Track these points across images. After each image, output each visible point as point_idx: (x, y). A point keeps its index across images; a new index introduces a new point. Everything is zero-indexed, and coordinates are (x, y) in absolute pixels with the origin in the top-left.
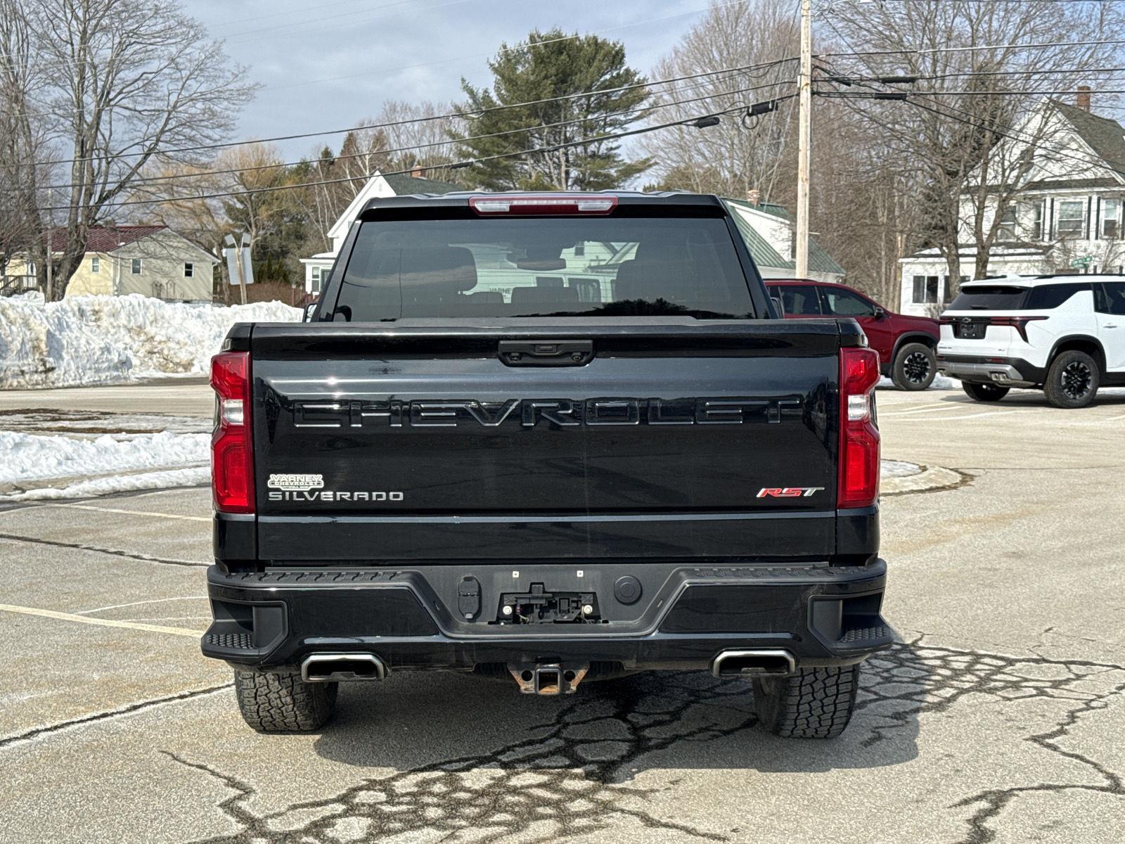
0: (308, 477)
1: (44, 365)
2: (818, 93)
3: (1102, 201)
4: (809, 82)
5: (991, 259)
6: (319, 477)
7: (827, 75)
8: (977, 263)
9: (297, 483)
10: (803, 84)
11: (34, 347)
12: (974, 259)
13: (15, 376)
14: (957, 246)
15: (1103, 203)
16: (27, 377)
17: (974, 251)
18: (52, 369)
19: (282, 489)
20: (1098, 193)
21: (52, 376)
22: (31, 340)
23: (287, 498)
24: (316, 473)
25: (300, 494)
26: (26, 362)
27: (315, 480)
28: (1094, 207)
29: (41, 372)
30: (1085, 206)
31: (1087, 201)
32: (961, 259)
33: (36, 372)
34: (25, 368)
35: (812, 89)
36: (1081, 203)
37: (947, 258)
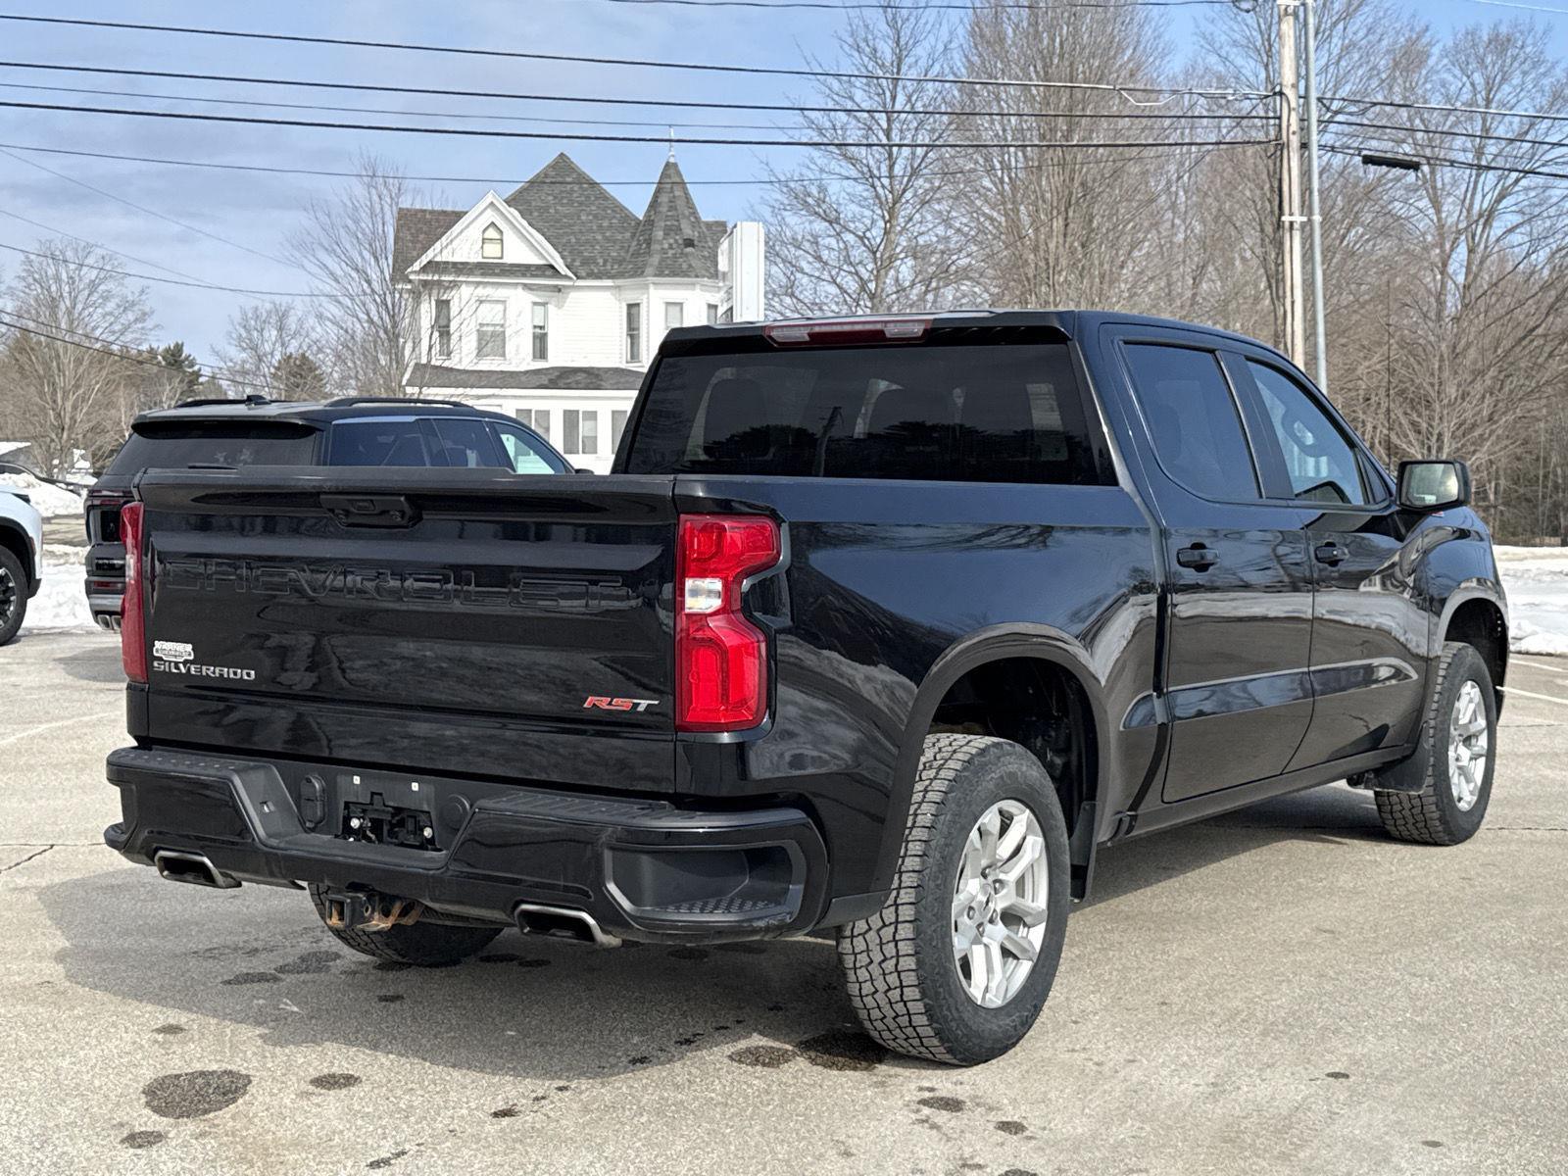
6: (190, 648)
19: (164, 658)
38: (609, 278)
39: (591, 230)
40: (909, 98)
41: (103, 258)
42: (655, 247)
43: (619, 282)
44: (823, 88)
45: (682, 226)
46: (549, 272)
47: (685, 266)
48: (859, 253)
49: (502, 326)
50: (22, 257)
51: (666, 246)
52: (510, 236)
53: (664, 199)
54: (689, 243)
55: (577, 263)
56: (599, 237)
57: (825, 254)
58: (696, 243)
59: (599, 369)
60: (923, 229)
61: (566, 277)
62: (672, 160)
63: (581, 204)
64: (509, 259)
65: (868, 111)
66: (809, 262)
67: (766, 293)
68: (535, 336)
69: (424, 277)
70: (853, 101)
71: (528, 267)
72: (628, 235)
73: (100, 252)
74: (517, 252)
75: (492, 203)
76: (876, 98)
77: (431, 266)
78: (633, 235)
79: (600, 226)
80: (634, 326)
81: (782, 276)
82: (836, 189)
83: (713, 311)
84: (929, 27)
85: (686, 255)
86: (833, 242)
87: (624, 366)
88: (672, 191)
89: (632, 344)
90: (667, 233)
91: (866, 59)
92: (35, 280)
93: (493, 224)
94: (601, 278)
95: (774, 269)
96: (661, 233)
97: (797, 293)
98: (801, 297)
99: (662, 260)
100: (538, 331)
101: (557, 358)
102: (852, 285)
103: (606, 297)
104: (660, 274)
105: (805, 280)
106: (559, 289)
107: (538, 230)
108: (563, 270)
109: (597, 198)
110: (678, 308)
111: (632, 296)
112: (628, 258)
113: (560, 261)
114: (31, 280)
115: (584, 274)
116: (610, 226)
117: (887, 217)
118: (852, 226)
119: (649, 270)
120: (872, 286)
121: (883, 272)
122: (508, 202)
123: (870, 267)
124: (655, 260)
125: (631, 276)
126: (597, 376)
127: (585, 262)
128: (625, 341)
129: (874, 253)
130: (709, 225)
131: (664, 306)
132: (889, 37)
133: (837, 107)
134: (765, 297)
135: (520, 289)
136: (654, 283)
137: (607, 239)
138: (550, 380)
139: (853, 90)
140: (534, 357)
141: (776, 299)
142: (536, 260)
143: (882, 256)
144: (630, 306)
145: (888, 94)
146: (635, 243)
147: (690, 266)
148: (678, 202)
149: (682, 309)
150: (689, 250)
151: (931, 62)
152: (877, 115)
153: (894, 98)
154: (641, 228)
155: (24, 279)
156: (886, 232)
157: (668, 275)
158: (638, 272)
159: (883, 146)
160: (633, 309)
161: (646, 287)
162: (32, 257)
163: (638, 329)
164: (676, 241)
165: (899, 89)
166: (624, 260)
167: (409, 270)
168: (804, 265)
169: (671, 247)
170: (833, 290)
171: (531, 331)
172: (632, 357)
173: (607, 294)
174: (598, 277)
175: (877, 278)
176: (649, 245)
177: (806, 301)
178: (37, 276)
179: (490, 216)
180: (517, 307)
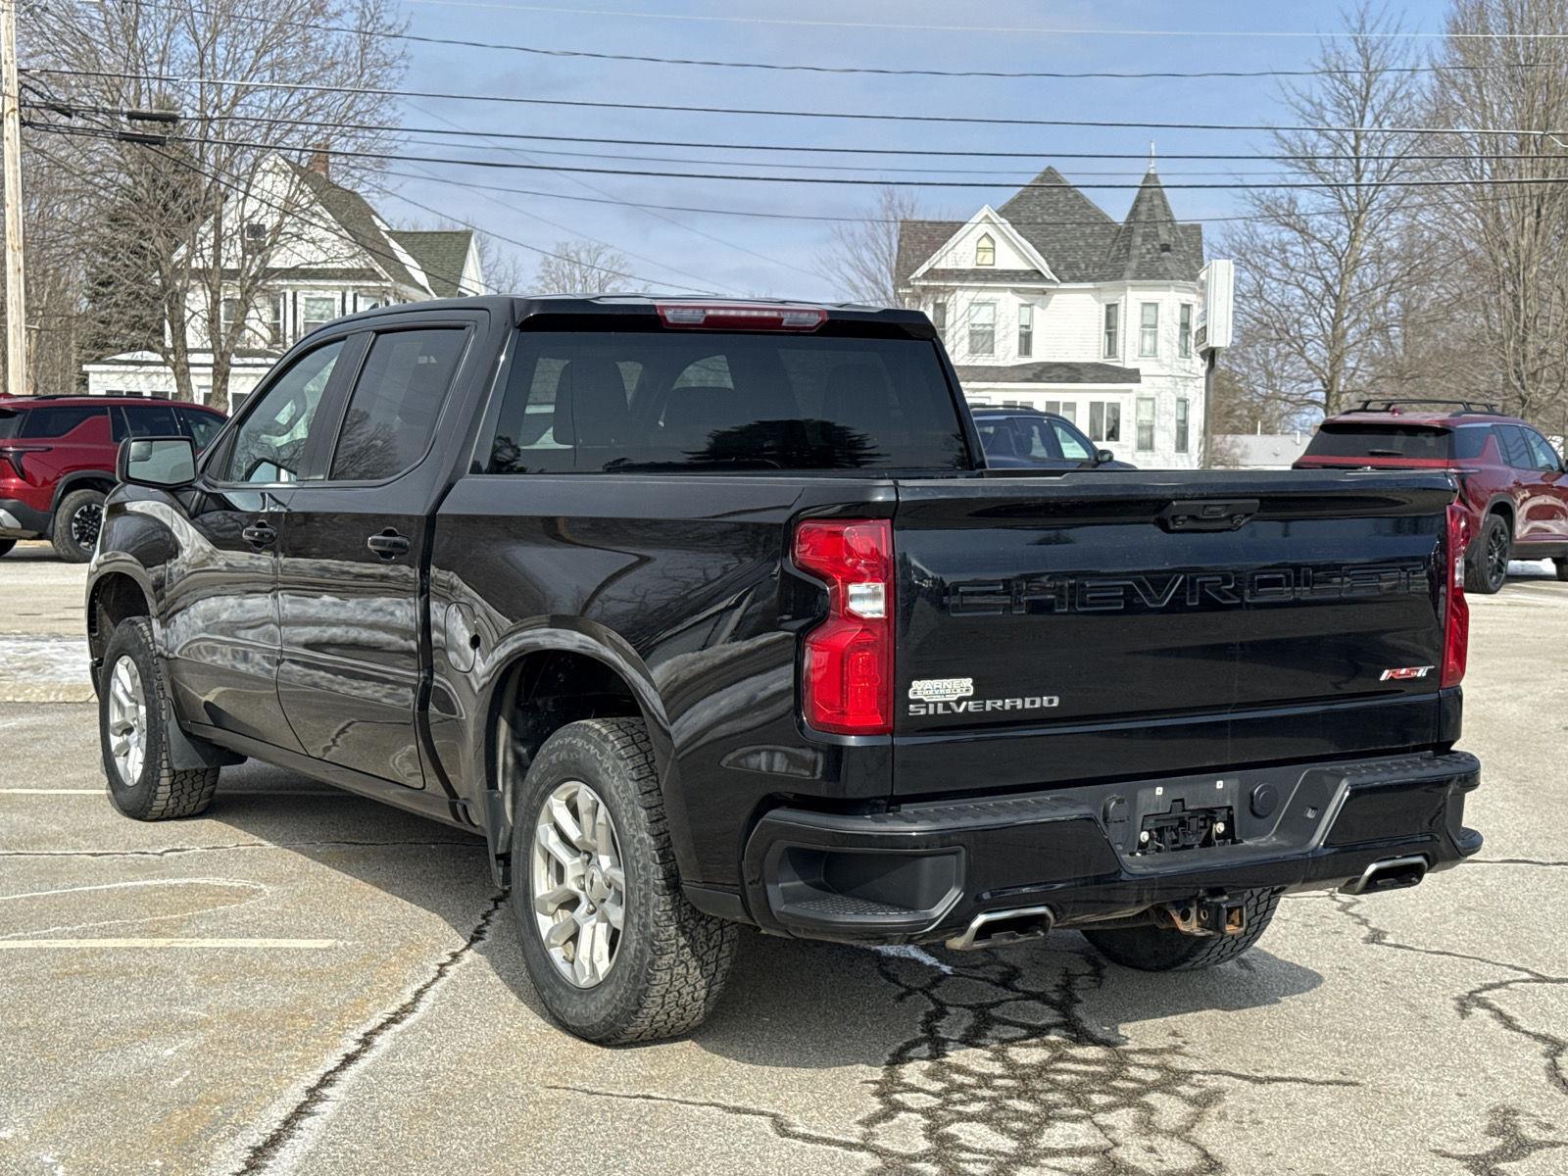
0: (956, 682)
2: (30, 124)
3: (358, 298)
4: (17, 107)
5: (233, 370)
6: (968, 682)
7: (37, 99)
8: (215, 375)
9: (942, 691)
10: (7, 109)
12: (210, 370)
14: (187, 351)
15: (360, 304)
17: (209, 359)
19: (926, 700)
20: (354, 287)
23: (931, 712)
24: (965, 676)
25: (946, 705)
27: (964, 686)
28: (349, 305)
30: (338, 304)
31: (340, 297)
32: (192, 370)
35: (21, 118)
36: (332, 300)
37: (174, 368)
38: (1090, 281)
39: (1075, 238)
40: (1376, 119)
41: (612, 258)
42: (1134, 252)
43: (1099, 284)
44: (1296, 110)
45: (1160, 233)
46: (1036, 277)
47: (1161, 270)
48: (1325, 259)
49: (992, 325)
50: (540, 257)
51: (1144, 251)
52: (1000, 243)
53: (1143, 208)
54: (1166, 248)
55: (1061, 268)
56: (1081, 243)
57: (1292, 262)
58: (1172, 248)
59: (1077, 364)
60: (1387, 236)
61: (1051, 281)
62: (1152, 172)
63: (1066, 213)
64: (1000, 266)
65: (1337, 130)
66: (1278, 269)
67: (1235, 296)
68: (1021, 335)
69: (925, 283)
70: (1324, 121)
71: (1017, 272)
72: (1109, 241)
73: (610, 252)
74: (1008, 259)
75: (987, 217)
76: (1345, 119)
77: (932, 274)
78: (1114, 241)
79: (1083, 234)
80: (1113, 324)
81: (1252, 281)
82: (1306, 200)
83: (1186, 310)
84: (1396, 54)
85: (1163, 259)
86: (1299, 249)
87: (1101, 360)
88: (1151, 200)
89: (1110, 340)
90: (1146, 237)
91: (1337, 83)
92: (552, 279)
93: (986, 235)
94: (1082, 281)
95: (1245, 275)
96: (1140, 239)
97: (1265, 296)
98: (1269, 299)
99: (1140, 264)
100: (1024, 330)
101: (1040, 354)
102: (1317, 287)
103: (1086, 300)
104: (1138, 277)
105: (1274, 284)
106: (1044, 292)
107: (1027, 238)
108: (1048, 274)
109: (1081, 208)
110: (1154, 308)
111: (1109, 298)
112: (1109, 263)
113: (1046, 266)
114: (548, 279)
115: (1067, 278)
116: (1092, 233)
117: (1353, 227)
118: (1318, 236)
119: (1127, 274)
120: (1337, 289)
121: (1347, 276)
122: (1001, 213)
123: (1335, 271)
124: (1133, 264)
125: (1111, 280)
126: (1077, 370)
127: (1069, 267)
128: (1104, 339)
129: (1340, 259)
130: (1184, 229)
131: (1139, 307)
132: (1359, 64)
133: (1309, 126)
134: (1235, 300)
135: (1009, 294)
136: (1133, 286)
137: (1088, 245)
138: (1035, 375)
139: (1324, 112)
140: (1020, 353)
141: (1245, 302)
142: (1024, 266)
143: (1346, 261)
144: (1109, 307)
145: (1357, 115)
146: (1115, 248)
147: (1166, 269)
148: (1157, 210)
149: (1157, 309)
150: (1165, 254)
151: (1398, 85)
152: (1346, 134)
153: (1362, 118)
154: (1121, 235)
155: (542, 278)
156: (1352, 239)
157: (1145, 278)
158: (1117, 275)
159: (1349, 158)
160: (1111, 311)
161: (1124, 289)
162: (551, 258)
163: (1116, 328)
164: (1154, 246)
165: (1368, 109)
166: (1105, 264)
167: (912, 277)
168: (1274, 271)
169: (1148, 252)
170: (1299, 292)
171: (1018, 329)
172: (1110, 353)
173: (1088, 296)
174: (1080, 280)
175: (1341, 282)
176: (1128, 250)
177: (1274, 302)
178: (554, 276)
179: (985, 228)
180: (1006, 307)
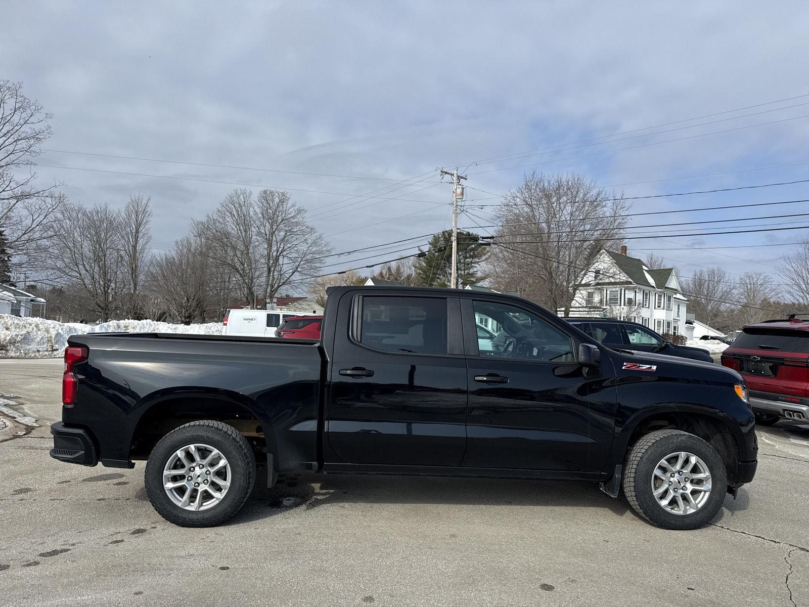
1: (52, 348)
3: (626, 290)
11: (48, 341)
13: (34, 352)
15: (627, 292)
16: (41, 353)
18: (57, 350)
21: (55, 353)
22: (48, 338)
26: (42, 347)
28: (623, 293)
29: (50, 351)
31: (620, 290)
33: (47, 351)
34: (40, 349)
36: (618, 291)
